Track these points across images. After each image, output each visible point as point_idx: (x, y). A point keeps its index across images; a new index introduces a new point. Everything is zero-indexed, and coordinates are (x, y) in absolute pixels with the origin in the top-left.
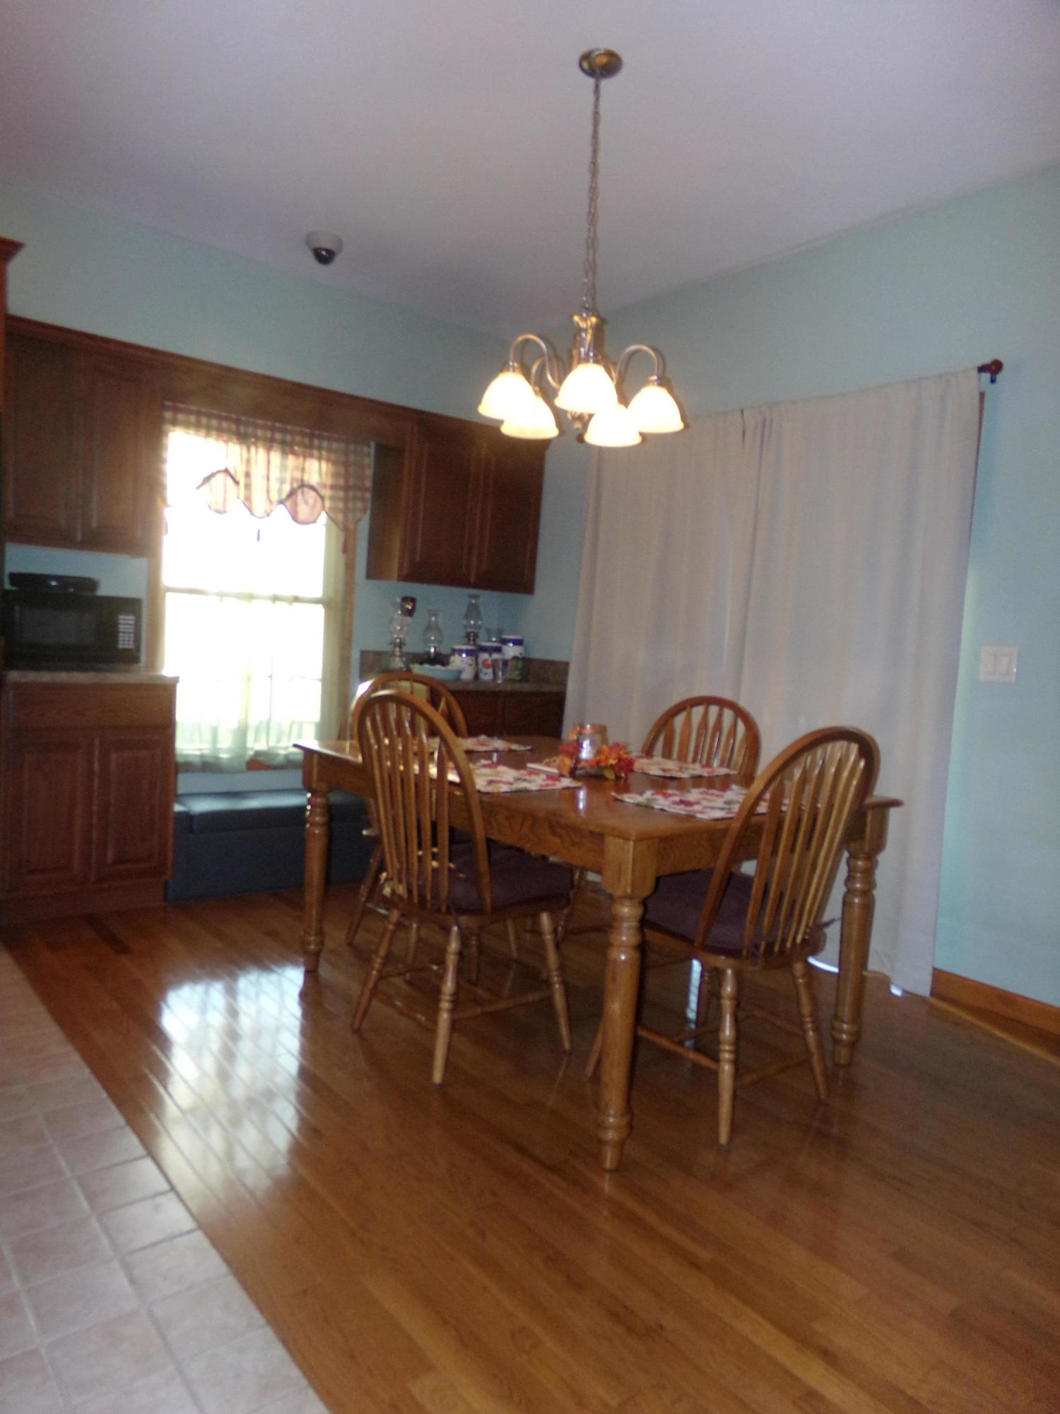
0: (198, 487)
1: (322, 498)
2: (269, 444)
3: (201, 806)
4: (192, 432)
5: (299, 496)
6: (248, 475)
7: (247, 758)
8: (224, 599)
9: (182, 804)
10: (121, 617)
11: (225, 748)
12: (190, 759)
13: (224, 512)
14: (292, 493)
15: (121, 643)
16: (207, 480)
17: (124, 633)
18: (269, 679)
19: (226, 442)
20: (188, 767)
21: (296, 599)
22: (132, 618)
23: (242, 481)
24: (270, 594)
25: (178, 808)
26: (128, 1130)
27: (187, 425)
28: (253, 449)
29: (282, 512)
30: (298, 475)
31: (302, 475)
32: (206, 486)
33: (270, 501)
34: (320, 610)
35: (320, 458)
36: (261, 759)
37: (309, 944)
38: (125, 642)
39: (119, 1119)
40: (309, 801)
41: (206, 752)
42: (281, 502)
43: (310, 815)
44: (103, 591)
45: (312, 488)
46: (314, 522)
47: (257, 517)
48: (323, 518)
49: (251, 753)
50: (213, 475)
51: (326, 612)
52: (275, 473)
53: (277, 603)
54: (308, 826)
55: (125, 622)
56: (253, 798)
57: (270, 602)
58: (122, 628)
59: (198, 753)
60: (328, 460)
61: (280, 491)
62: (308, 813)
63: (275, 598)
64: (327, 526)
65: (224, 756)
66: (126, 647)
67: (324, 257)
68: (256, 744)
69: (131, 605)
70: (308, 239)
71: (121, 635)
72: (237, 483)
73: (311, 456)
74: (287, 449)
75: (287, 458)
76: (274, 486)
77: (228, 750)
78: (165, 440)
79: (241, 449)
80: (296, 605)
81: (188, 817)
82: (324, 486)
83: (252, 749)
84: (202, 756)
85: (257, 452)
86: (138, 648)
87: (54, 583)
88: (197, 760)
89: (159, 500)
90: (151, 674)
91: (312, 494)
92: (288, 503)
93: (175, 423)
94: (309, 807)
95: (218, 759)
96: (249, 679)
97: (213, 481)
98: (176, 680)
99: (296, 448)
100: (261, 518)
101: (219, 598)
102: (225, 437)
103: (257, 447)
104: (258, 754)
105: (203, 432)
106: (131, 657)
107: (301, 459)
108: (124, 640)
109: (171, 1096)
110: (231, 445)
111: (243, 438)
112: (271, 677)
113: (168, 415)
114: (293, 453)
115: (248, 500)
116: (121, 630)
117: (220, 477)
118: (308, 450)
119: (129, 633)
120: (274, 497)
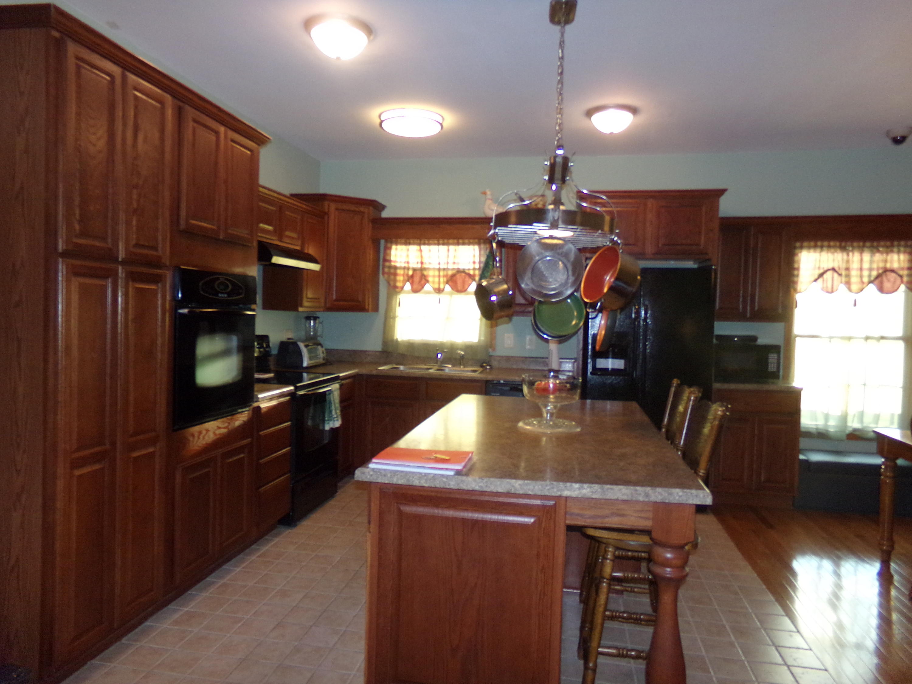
0: (816, 280)
1: (901, 277)
2: (861, 250)
3: (816, 457)
4: (812, 251)
5: (885, 279)
6: (847, 269)
7: (847, 432)
8: (832, 340)
9: (803, 454)
10: (770, 355)
11: (832, 425)
12: (811, 430)
13: (832, 292)
14: (878, 276)
15: (769, 368)
16: (821, 275)
17: (771, 363)
18: (863, 386)
19: (833, 253)
20: (809, 434)
21: (883, 338)
22: (776, 355)
23: (844, 273)
24: (864, 336)
25: (802, 457)
26: (776, 603)
27: (809, 248)
28: (851, 254)
29: (872, 288)
30: (881, 265)
31: (885, 265)
32: (820, 280)
33: (863, 283)
34: (901, 345)
35: (899, 252)
36: (857, 433)
37: (883, 545)
38: (772, 368)
39: (771, 597)
40: (883, 463)
41: (820, 427)
42: (870, 282)
43: (884, 471)
44: (760, 342)
45: (893, 271)
46: (896, 290)
47: (854, 293)
48: (903, 287)
49: (850, 429)
50: (825, 272)
51: (905, 346)
52: (866, 265)
53: (869, 341)
54: (882, 477)
55: (773, 357)
56: (849, 456)
57: (863, 340)
58: (770, 360)
59: (814, 427)
60: (905, 252)
61: (870, 276)
62: (882, 470)
63: (867, 338)
64: (905, 292)
65: (831, 430)
66: (772, 370)
67: (898, 141)
68: (853, 424)
69: (776, 349)
70: (888, 133)
71: (770, 364)
72: (840, 275)
73: (892, 251)
74: (875, 250)
75: (875, 256)
76: (866, 273)
77: (834, 426)
78: (796, 258)
79: (843, 256)
80: (882, 341)
81: (807, 462)
82: (902, 269)
83: (851, 427)
84: (817, 429)
85: (853, 256)
86: (778, 371)
87: (736, 339)
88: (814, 431)
89: (792, 290)
90: (786, 385)
91: (893, 275)
92: (877, 282)
93: (802, 248)
94: (883, 467)
95: (828, 431)
96: (849, 386)
97: (825, 276)
98: (802, 389)
99: (881, 249)
100: (858, 293)
101: (829, 340)
102: (832, 250)
103: (853, 253)
104: (855, 430)
105: (818, 250)
106: (775, 375)
107: (885, 255)
108: (771, 367)
109: (797, 597)
110: (836, 254)
111: (843, 249)
112: (865, 385)
113: (798, 244)
114: (878, 251)
115: (848, 284)
116: (769, 362)
117: (829, 273)
118: (889, 249)
119: (774, 363)
120: (866, 280)
